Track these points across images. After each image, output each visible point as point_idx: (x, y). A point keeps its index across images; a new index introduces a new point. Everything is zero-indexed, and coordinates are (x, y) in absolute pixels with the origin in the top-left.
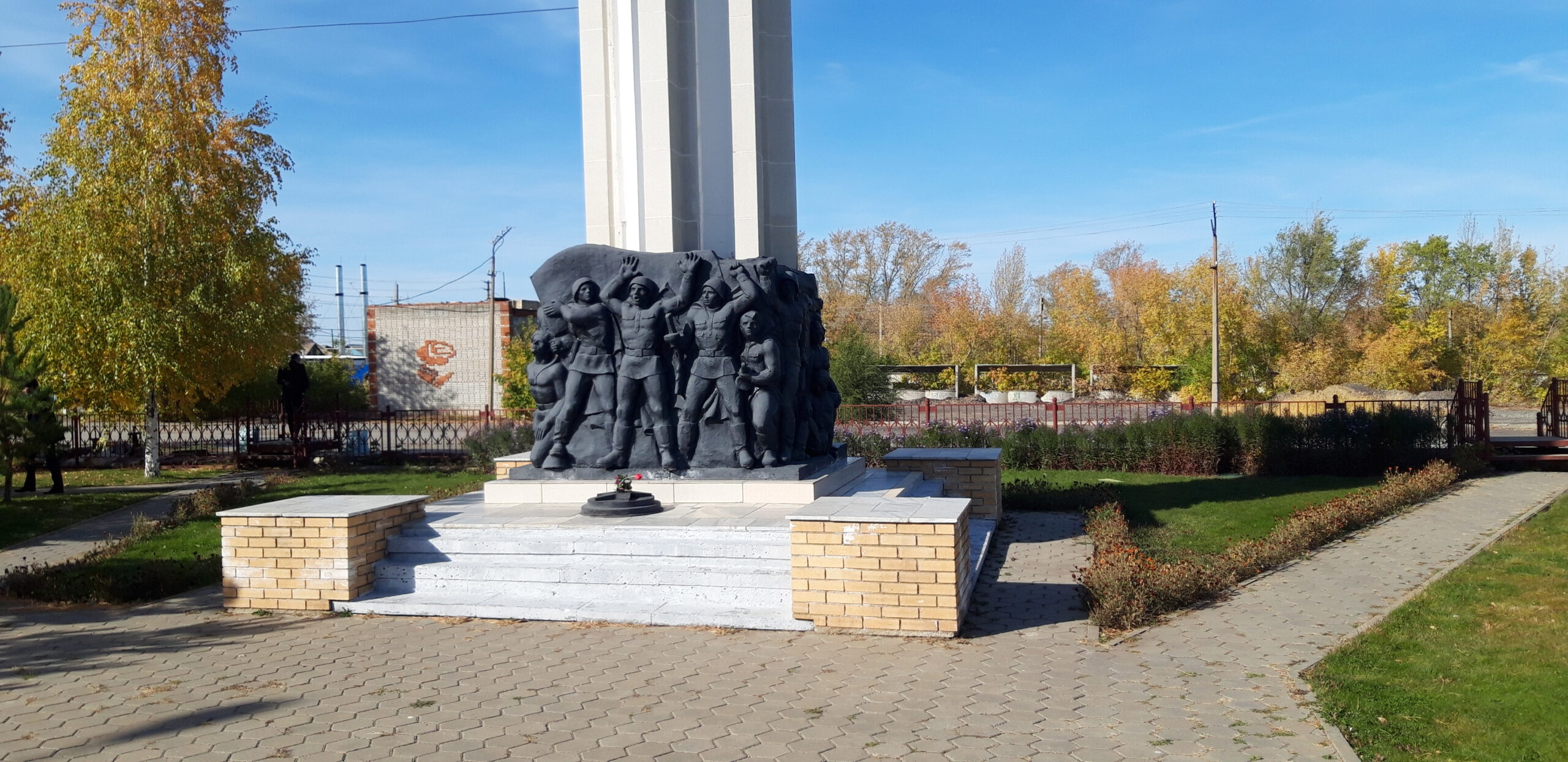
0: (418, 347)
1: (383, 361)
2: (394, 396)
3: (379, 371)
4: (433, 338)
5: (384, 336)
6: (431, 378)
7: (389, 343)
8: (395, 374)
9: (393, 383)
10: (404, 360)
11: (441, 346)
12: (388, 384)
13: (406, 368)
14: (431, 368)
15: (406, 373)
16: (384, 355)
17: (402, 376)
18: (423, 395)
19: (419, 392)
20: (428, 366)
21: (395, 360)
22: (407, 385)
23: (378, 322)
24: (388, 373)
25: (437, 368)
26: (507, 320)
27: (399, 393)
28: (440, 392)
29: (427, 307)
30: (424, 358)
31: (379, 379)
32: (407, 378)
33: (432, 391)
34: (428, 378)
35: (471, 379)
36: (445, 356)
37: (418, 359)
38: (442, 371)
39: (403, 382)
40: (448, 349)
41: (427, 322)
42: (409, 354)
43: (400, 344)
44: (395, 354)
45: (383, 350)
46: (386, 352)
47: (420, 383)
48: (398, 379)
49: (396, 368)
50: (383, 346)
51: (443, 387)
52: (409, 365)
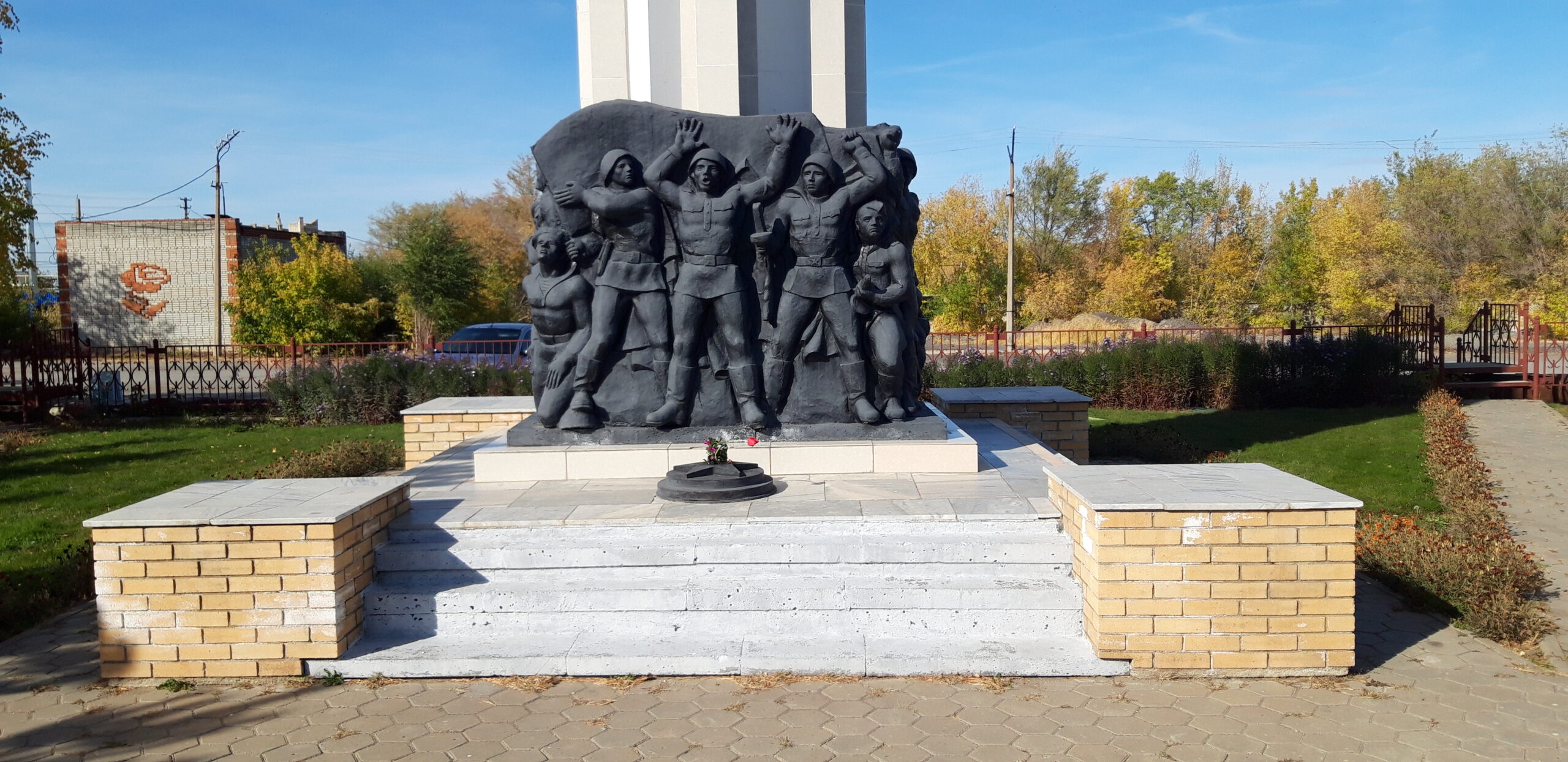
0: (121, 271)
1: (77, 288)
2: (95, 329)
3: (74, 299)
4: (141, 261)
5: (78, 258)
6: (143, 310)
7: (85, 267)
8: (94, 304)
9: (91, 313)
10: (105, 287)
11: (151, 270)
12: (86, 315)
13: (108, 296)
14: (141, 295)
15: (109, 302)
16: (80, 281)
17: (103, 306)
18: (131, 328)
19: (126, 325)
20: (135, 293)
21: (94, 285)
22: (110, 316)
23: (69, 241)
24: (85, 302)
25: (146, 295)
26: (234, 240)
27: (100, 326)
28: (154, 324)
29: (133, 224)
30: (130, 285)
31: (73, 309)
32: (109, 308)
33: (142, 322)
34: (137, 308)
35: (190, 309)
36: (157, 282)
37: (123, 285)
38: (154, 299)
39: (104, 312)
40: (160, 274)
41: (133, 241)
42: (112, 280)
43: (99, 267)
44: (93, 280)
45: (77, 274)
46: (82, 277)
47: (127, 313)
48: (98, 309)
49: (93, 294)
50: (77, 270)
51: (156, 319)
52: (112, 292)
